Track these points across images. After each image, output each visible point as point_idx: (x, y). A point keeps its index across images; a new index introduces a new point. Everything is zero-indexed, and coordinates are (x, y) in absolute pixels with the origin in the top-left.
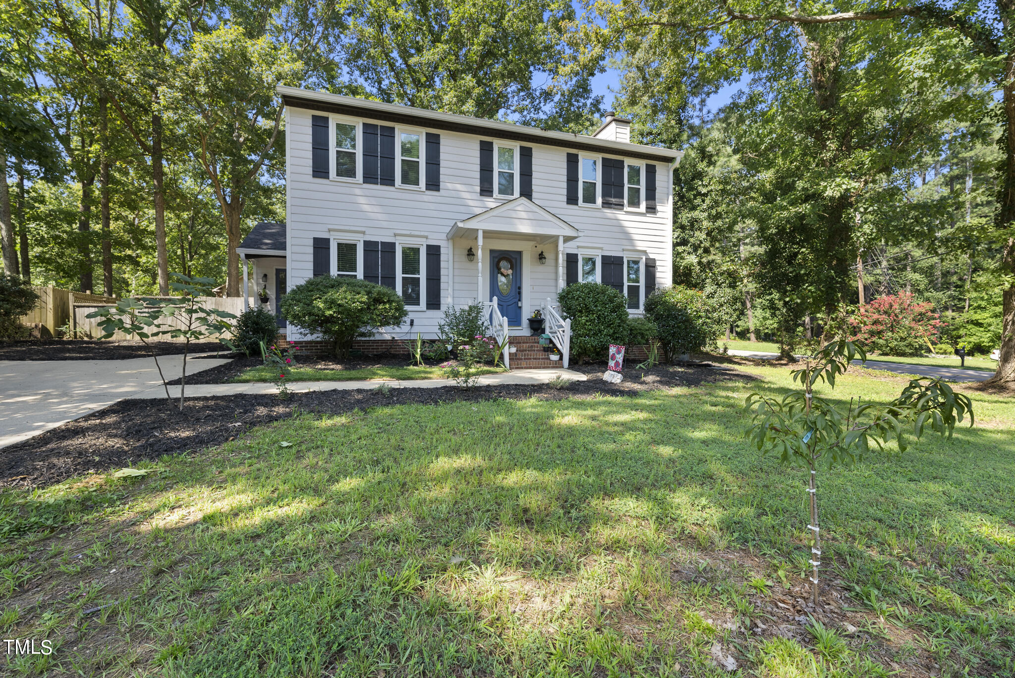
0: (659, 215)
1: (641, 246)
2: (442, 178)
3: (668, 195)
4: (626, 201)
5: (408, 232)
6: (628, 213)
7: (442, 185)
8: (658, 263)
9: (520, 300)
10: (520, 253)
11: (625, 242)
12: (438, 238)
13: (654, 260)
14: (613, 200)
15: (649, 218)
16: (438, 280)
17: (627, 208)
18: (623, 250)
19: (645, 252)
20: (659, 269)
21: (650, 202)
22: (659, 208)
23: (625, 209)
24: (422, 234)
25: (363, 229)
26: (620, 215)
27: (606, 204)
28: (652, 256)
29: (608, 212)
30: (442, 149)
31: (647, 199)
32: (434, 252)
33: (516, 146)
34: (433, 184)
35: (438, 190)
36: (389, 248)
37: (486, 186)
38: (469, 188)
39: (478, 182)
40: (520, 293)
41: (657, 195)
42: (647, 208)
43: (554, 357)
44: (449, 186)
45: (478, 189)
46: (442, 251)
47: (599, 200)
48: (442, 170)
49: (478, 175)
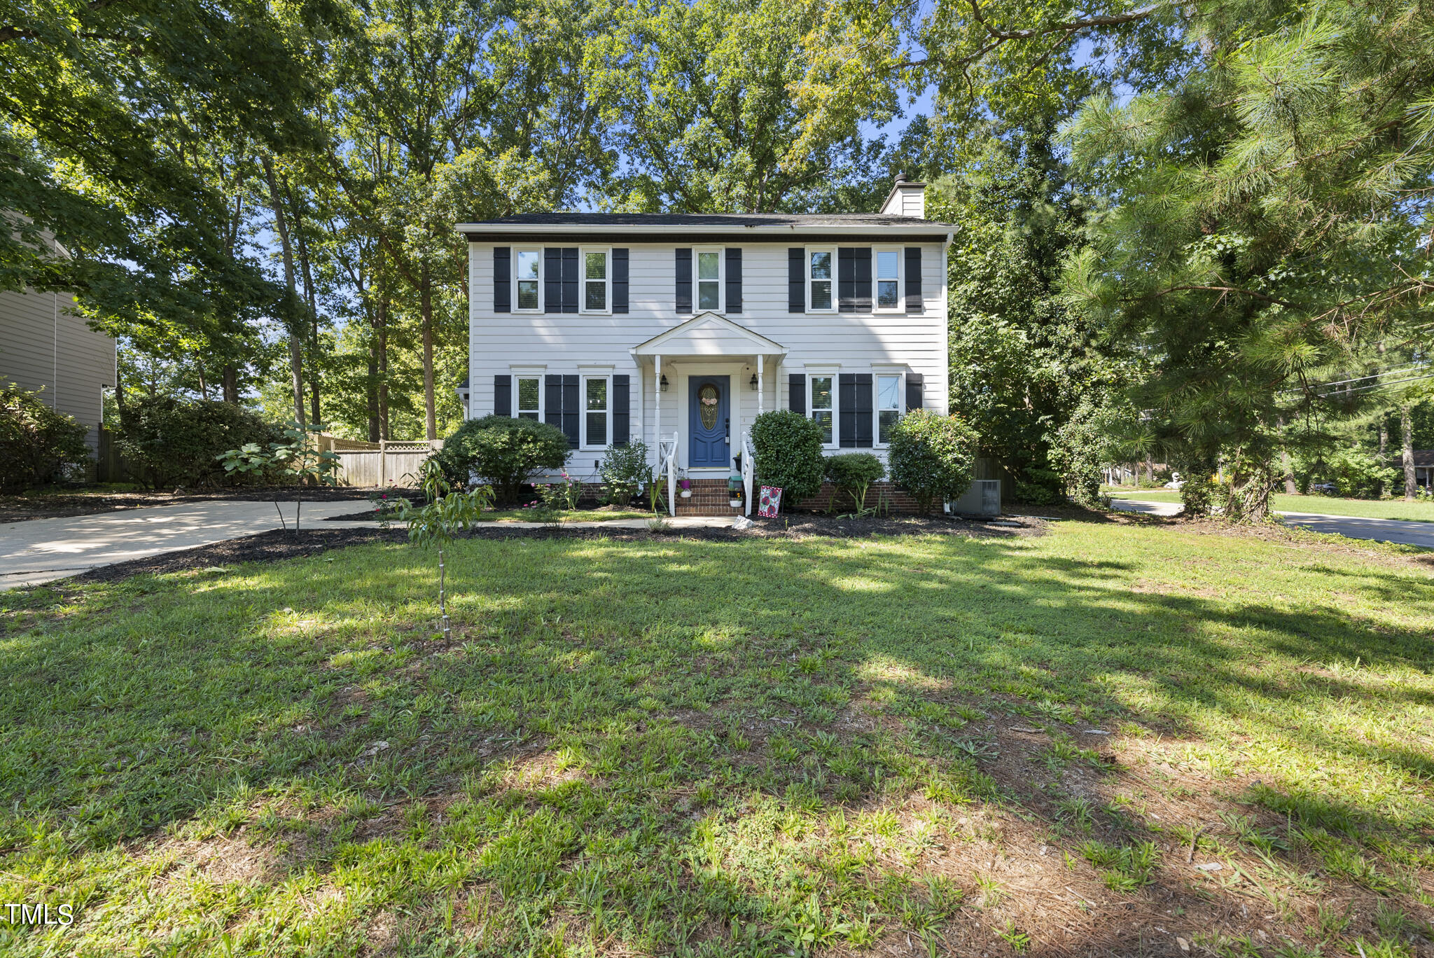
0: (926, 314)
1: (898, 358)
2: (631, 297)
3: (941, 285)
4: (874, 301)
5: (592, 363)
6: (878, 315)
7: (631, 306)
8: (926, 380)
9: (728, 435)
10: (727, 378)
11: (874, 354)
12: (627, 367)
13: (921, 376)
14: (855, 301)
15: (913, 320)
16: (627, 415)
17: (876, 309)
18: (872, 365)
19: (906, 366)
20: (929, 387)
21: (913, 298)
22: (926, 305)
23: (874, 311)
24: (609, 363)
25: (544, 363)
26: (868, 320)
27: (845, 307)
28: (916, 371)
29: (850, 317)
30: (631, 264)
31: (907, 294)
32: (622, 383)
33: (720, 249)
34: (621, 305)
35: (627, 312)
36: (572, 381)
37: (684, 300)
38: (664, 306)
39: (673, 298)
40: (728, 427)
41: (924, 288)
42: (907, 306)
43: (735, 503)
44: (640, 305)
45: (674, 306)
46: (632, 381)
47: (835, 303)
48: (631, 289)
49: (674, 289)
